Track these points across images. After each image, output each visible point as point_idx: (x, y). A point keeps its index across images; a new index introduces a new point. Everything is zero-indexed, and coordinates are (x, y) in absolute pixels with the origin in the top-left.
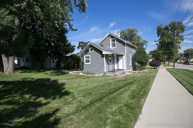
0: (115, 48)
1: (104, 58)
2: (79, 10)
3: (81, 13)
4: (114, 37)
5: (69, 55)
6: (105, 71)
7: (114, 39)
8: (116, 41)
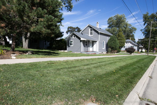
0: (92, 35)
1: (82, 42)
2: (67, 10)
3: (68, 11)
4: (92, 28)
5: (59, 39)
6: (82, 51)
7: (92, 29)
8: (93, 30)
